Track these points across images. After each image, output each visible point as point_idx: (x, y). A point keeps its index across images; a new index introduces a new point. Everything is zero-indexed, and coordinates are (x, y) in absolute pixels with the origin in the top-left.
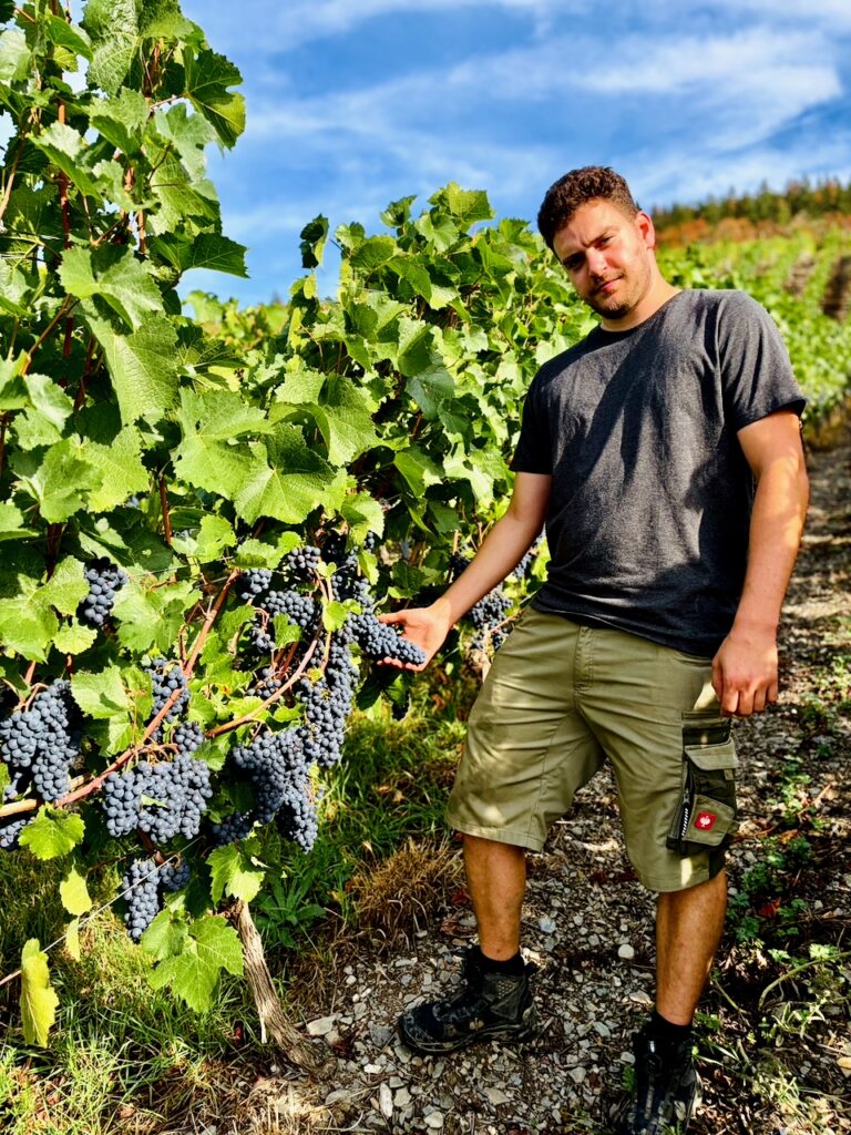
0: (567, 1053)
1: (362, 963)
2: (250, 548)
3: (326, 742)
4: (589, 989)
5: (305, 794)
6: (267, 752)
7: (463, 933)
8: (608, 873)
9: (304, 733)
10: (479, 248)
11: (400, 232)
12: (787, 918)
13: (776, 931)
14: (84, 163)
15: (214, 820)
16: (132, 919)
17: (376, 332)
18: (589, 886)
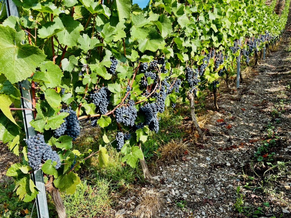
0: (215, 184)
1: (163, 166)
2: (145, 57)
3: (161, 107)
4: (220, 172)
5: (156, 119)
6: (149, 107)
7: (187, 160)
8: (223, 148)
12: (270, 157)
13: (267, 160)
17: (171, 4)
18: (218, 151)
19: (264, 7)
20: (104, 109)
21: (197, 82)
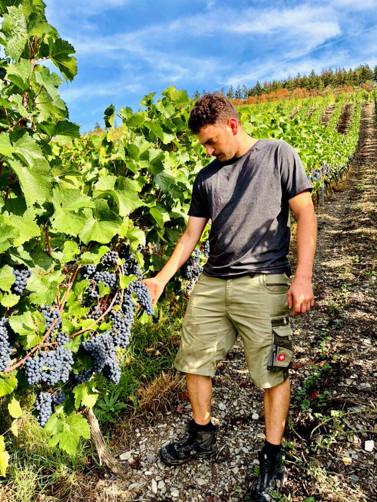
0: (231, 461)
1: (143, 427)
2: (87, 256)
3: (123, 337)
4: (240, 433)
5: (115, 360)
6: (97, 343)
7: (186, 412)
8: (248, 383)
9: (113, 334)
10: (184, 115)
11: (149, 109)
12: (322, 399)
14: (5, 94)
15: (76, 373)
16: (40, 418)
18: (240, 389)
19: (315, 128)
20: (4, 362)
21: (199, 271)
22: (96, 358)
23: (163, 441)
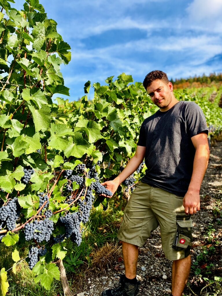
1: (93, 277)
2: (67, 164)
3: (85, 216)
4: (154, 287)
5: (79, 230)
6: (69, 218)
7: (120, 270)
8: (160, 254)
9: (79, 214)
10: (130, 89)
11: (110, 85)
12: (209, 269)
13: (205, 272)
14: (30, 68)
15: (54, 236)
16: (30, 263)
17: (102, 110)
18: (155, 258)
19: (205, 103)
20: (12, 224)
21: (133, 181)
22: (67, 228)
23: (104, 287)
